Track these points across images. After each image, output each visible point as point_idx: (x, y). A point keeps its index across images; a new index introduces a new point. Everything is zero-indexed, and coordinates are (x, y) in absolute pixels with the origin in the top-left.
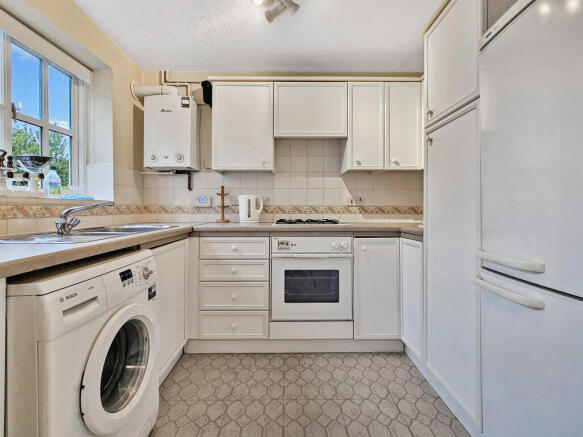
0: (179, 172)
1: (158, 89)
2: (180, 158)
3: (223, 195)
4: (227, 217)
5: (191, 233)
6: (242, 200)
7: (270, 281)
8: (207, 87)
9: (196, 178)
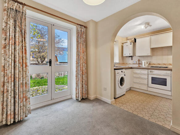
0: (130, 57)
1: (125, 42)
2: (130, 54)
3: (139, 61)
4: (140, 65)
5: (131, 68)
6: (143, 62)
7: (148, 79)
8: (135, 40)
9: (133, 57)
